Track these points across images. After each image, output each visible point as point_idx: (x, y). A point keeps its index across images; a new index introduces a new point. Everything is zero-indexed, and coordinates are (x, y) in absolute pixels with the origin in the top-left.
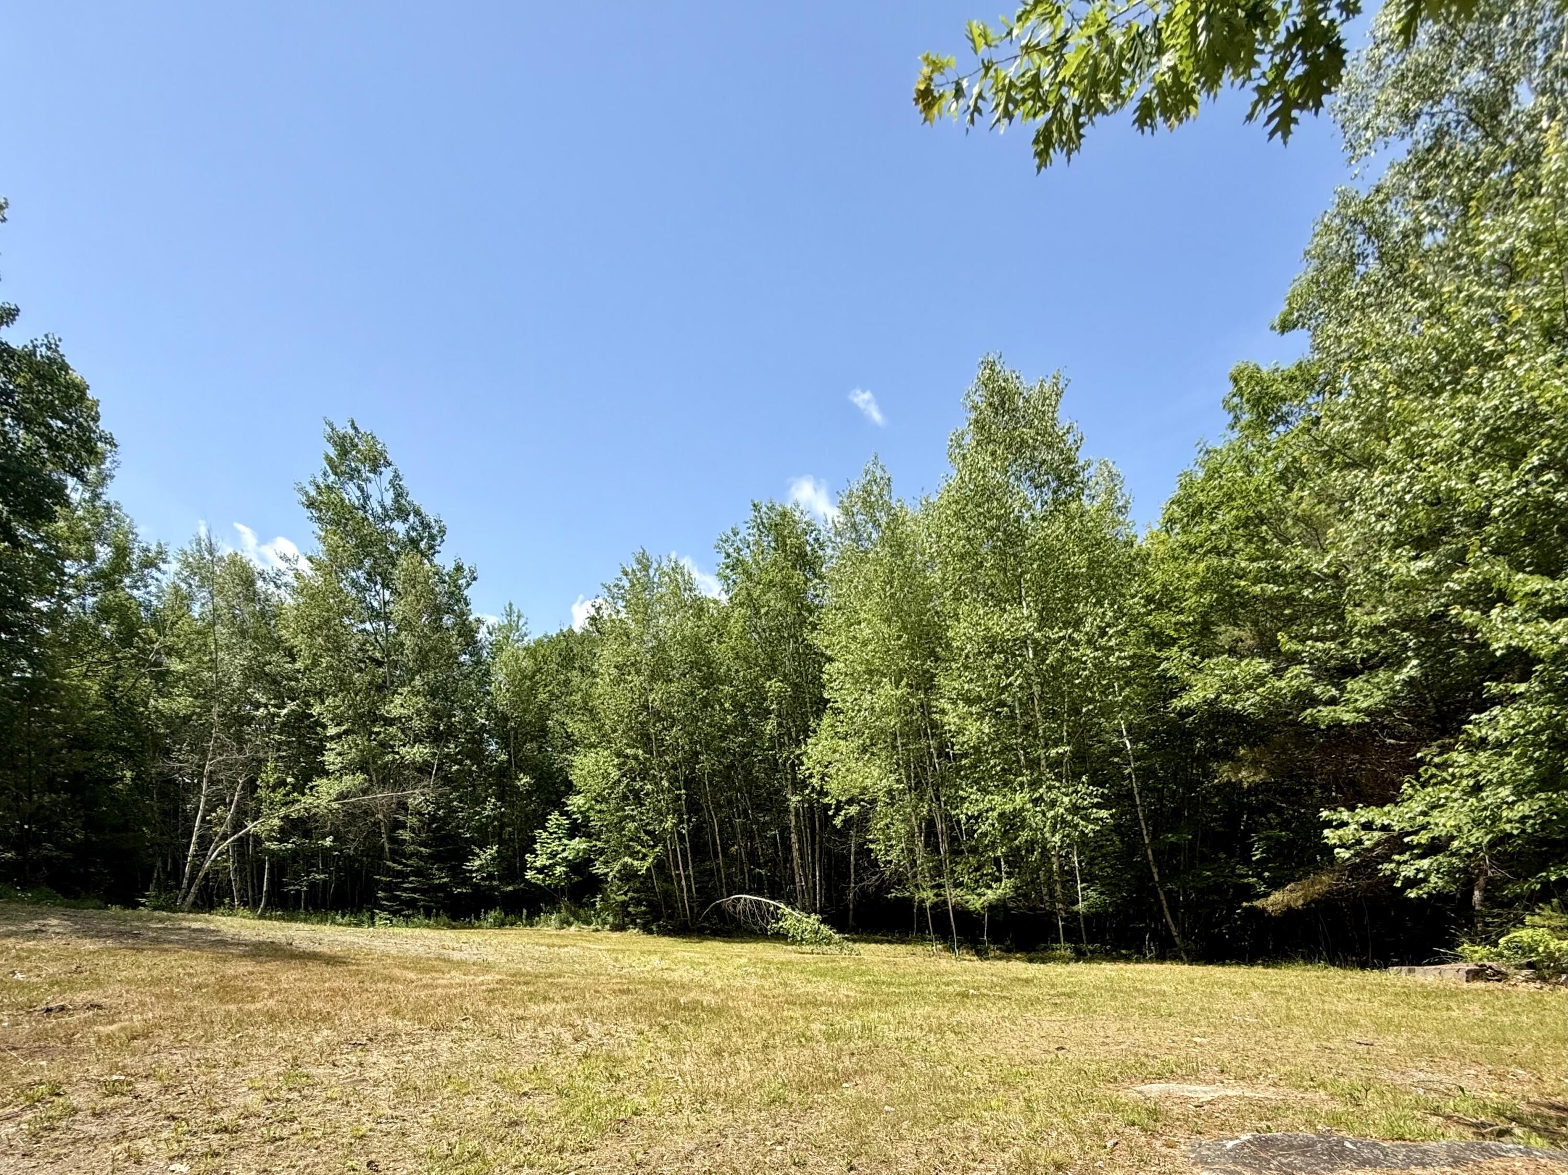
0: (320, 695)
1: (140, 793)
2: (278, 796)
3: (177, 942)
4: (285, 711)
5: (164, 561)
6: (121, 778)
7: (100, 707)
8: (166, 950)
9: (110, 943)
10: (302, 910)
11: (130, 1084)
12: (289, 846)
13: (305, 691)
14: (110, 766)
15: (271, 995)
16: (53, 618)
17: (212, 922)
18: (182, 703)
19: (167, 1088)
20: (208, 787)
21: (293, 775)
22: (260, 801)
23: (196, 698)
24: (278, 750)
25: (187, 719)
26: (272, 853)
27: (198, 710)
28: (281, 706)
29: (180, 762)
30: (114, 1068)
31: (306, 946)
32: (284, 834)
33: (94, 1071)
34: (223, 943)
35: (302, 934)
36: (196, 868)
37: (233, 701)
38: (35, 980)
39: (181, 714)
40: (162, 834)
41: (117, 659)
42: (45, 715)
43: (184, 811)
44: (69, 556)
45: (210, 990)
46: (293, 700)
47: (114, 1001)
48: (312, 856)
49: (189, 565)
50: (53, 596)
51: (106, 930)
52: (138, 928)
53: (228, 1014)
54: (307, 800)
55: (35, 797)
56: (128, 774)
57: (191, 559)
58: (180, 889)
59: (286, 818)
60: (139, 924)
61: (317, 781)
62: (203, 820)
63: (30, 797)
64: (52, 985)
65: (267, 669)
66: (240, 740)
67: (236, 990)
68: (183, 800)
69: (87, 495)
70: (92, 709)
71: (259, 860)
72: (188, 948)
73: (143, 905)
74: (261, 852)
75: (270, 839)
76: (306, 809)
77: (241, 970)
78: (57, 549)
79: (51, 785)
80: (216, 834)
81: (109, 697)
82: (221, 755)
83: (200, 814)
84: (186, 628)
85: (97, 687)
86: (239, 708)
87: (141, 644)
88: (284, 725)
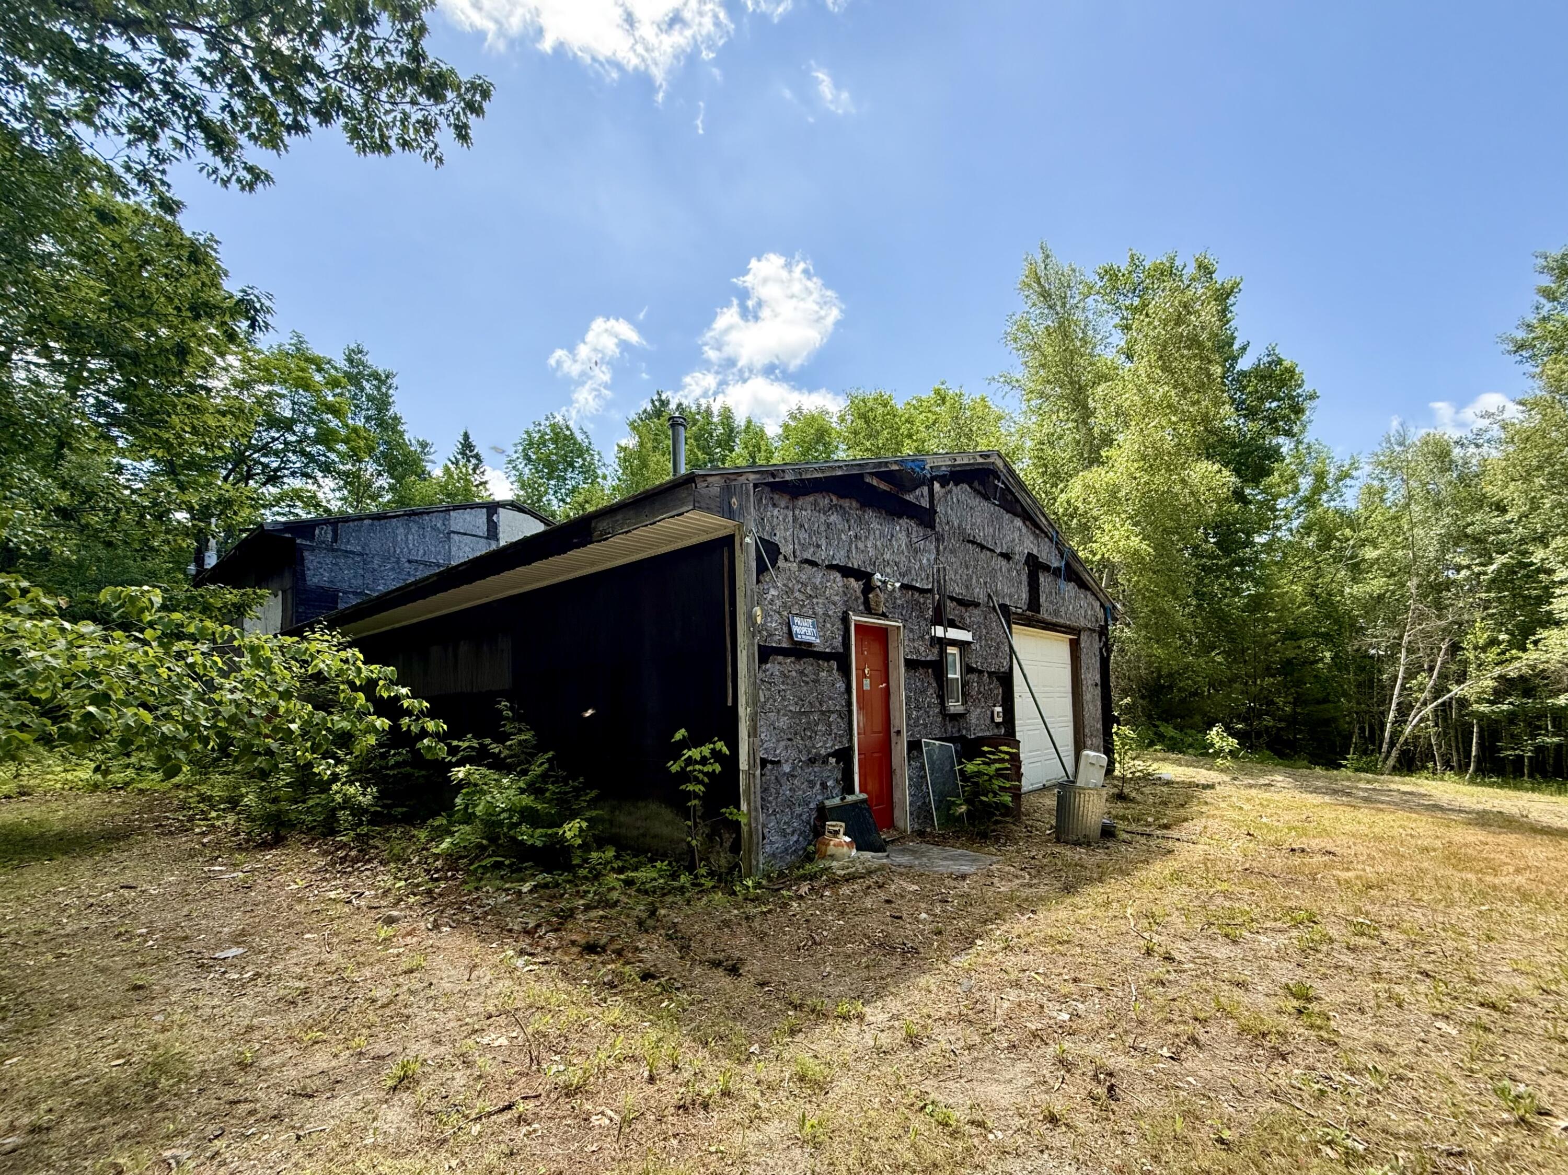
0: (1542, 540)
1: (1339, 670)
2: (1492, 655)
3: (1388, 803)
4: (1494, 567)
5: (1356, 469)
6: (1322, 659)
7: (1305, 605)
8: (1381, 810)
9: (1327, 799)
10: (1526, 778)
11: (1375, 929)
12: (1505, 707)
13: (1520, 540)
14: (1314, 650)
15: (1518, 871)
16: (1268, 547)
17: (1421, 786)
18: (1376, 584)
19: (1414, 943)
20: (1407, 657)
21: (1508, 632)
22: (1466, 662)
23: (1388, 577)
24: (1486, 608)
25: (1381, 597)
26: (1481, 716)
27: (1391, 588)
28: (1491, 561)
29: (1376, 637)
30: (1358, 911)
31: (1547, 820)
32: (1498, 695)
33: (1341, 910)
34: (1437, 807)
35: (1541, 806)
36: (1395, 735)
37: (1429, 571)
38: (1276, 824)
39: (1375, 595)
40: (1359, 703)
41: (1317, 563)
42: (1266, 621)
43: (1380, 680)
44: (1280, 495)
45: (1438, 853)
46: (1503, 553)
47: (1345, 851)
48: (1539, 718)
49: (1381, 463)
50: (1268, 529)
51: (1321, 788)
52: (1348, 787)
53: (1466, 882)
54: (1532, 656)
55: (1259, 682)
56: (1328, 654)
57: (1381, 458)
58: (1380, 753)
59: (1501, 677)
60: (1349, 784)
61: (1542, 633)
62: (1403, 685)
63: (1255, 683)
64: (1290, 829)
65: (1469, 531)
66: (1440, 607)
67: (1471, 859)
68: (1379, 671)
69: (1292, 446)
70: (1299, 607)
71: (1466, 723)
72: (1403, 809)
73: (1345, 766)
74: (1467, 715)
75: (1479, 701)
76: (1529, 666)
77: (1471, 839)
78: (1271, 494)
79: (1268, 671)
80: (1417, 700)
81: (1312, 594)
82: (1420, 624)
83: (1399, 682)
84: (1379, 518)
85: (1300, 589)
86: (1437, 576)
87: (1338, 544)
88: (1493, 581)
